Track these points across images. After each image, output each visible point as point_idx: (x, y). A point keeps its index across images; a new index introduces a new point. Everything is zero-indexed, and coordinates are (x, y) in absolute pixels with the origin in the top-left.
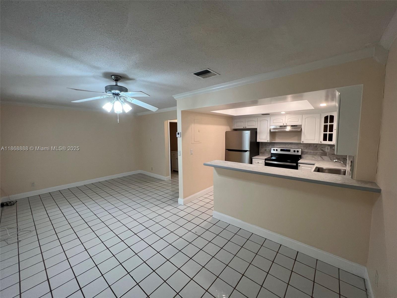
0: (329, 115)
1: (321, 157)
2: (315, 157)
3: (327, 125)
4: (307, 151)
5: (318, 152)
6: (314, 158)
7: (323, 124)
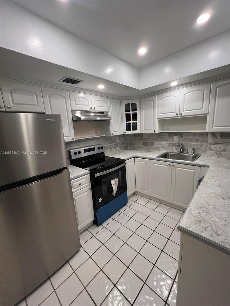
0: (130, 102)
1: (115, 149)
2: (112, 150)
3: (129, 115)
4: (106, 145)
5: (113, 145)
6: (111, 152)
7: (124, 113)
